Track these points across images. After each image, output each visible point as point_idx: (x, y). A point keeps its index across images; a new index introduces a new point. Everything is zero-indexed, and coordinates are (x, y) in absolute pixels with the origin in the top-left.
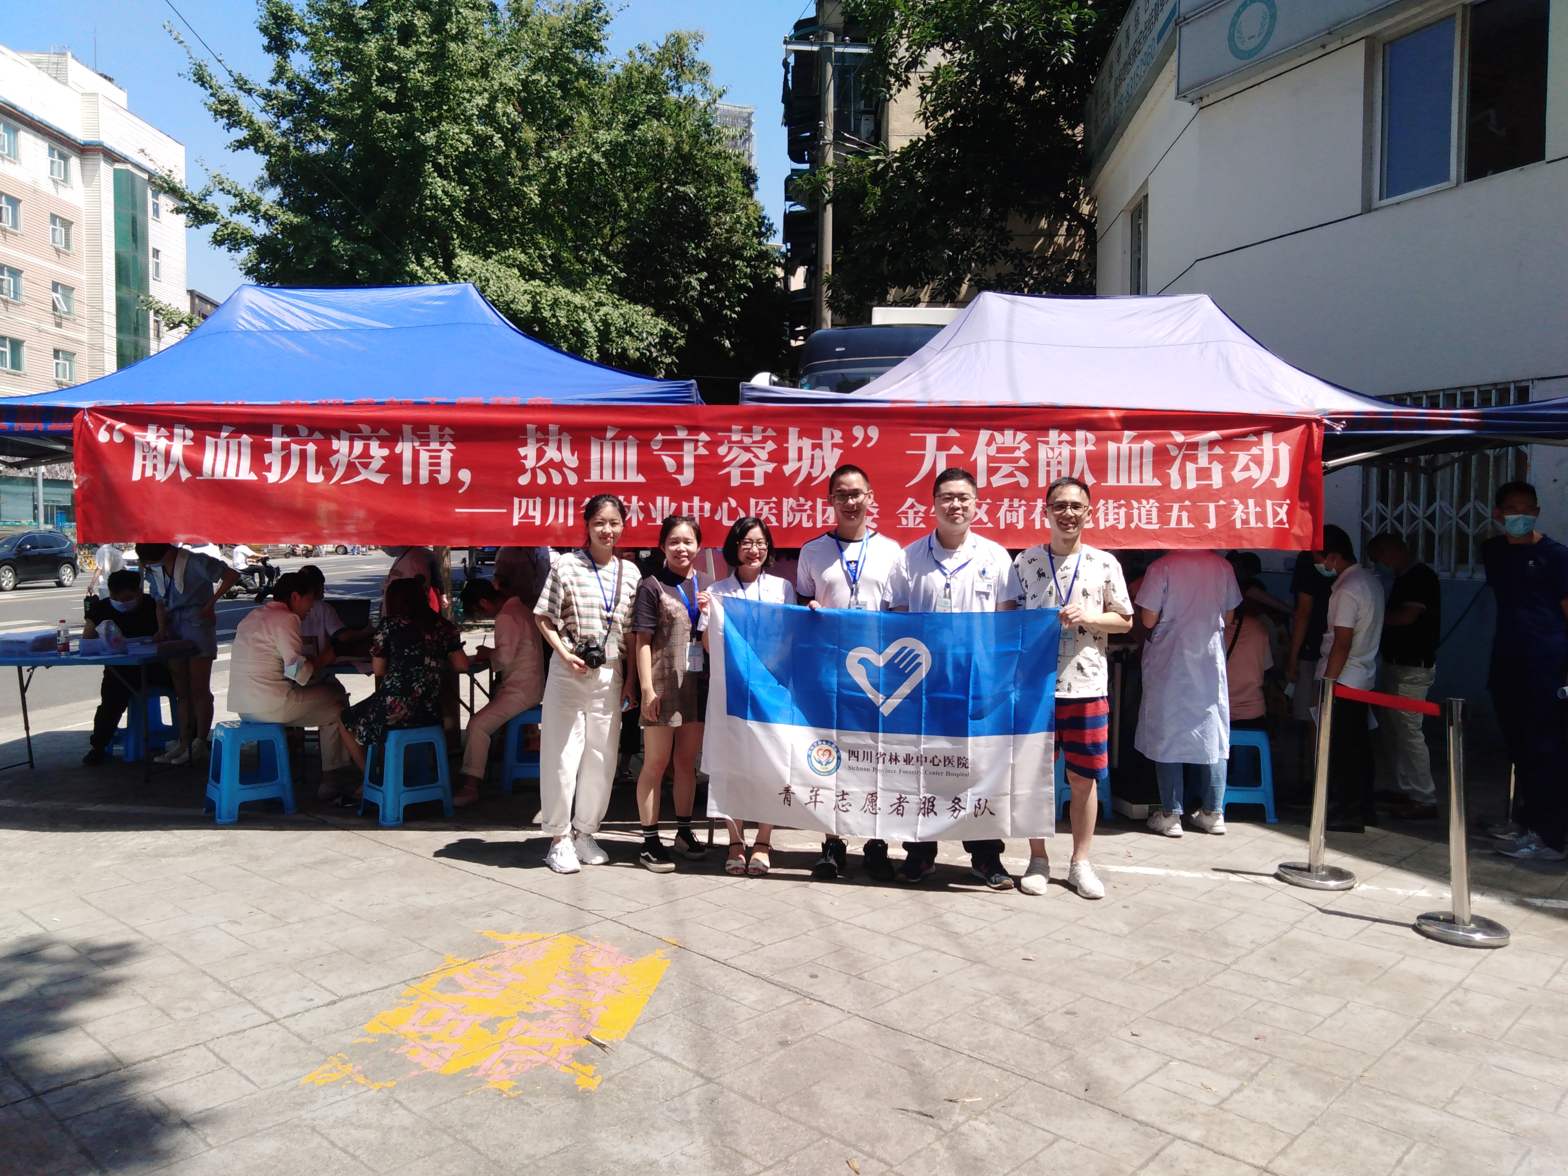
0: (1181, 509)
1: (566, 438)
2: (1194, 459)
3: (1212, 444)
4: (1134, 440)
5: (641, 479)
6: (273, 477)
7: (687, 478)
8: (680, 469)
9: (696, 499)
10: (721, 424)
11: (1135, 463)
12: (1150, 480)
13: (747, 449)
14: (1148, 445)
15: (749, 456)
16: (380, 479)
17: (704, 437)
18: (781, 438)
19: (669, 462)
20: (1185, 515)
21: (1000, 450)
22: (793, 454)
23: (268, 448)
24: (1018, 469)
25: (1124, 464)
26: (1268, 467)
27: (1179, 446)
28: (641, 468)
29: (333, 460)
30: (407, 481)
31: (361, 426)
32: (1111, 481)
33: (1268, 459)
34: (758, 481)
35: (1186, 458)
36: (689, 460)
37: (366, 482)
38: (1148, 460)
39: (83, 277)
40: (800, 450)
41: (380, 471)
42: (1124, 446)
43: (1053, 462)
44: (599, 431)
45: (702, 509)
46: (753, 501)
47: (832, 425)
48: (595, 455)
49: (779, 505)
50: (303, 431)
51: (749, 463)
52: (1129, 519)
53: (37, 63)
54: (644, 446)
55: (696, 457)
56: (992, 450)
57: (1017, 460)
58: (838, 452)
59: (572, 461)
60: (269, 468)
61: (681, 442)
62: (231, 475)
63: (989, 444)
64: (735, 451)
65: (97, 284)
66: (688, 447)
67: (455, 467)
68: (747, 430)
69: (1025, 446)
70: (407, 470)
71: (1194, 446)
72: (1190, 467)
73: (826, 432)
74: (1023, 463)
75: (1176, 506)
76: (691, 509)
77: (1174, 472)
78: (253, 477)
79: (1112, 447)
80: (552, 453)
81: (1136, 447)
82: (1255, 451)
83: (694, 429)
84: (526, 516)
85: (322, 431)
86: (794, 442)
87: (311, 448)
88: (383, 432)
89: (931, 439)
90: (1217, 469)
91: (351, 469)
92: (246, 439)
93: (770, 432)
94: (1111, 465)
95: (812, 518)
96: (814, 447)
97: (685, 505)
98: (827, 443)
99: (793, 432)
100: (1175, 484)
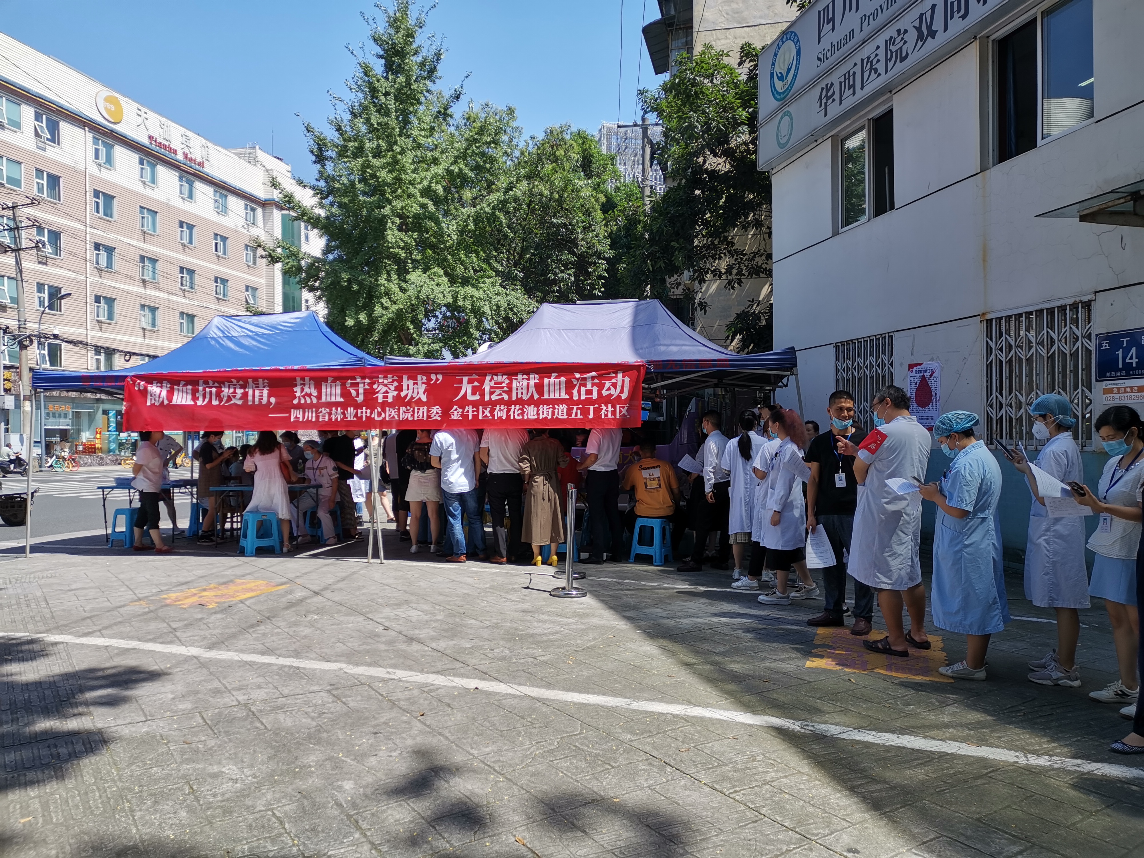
0: (577, 409)
1: (312, 382)
2: (585, 385)
3: (593, 378)
4: (556, 377)
5: (342, 400)
6: (200, 403)
7: (361, 399)
8: (358, 396)
9: (364, 408)
10: (376, 375)
11: (557, 387)
12: (564, 396)
13: (386, 386)
14: (563, 379)
15: (386, 388)
16: (240, 403)
17: (367, 381)
18: (400, 380)
19: (354, 393)
20: (579, 412)
21: (496, 383)
22: (405, 387)
23: (198, 391)
24: (503, 392)
25: (552, 388)
26: (619, 389)
27: (578, 379)
28: (342, 395)
29: (222, 395)
30: (250, 403)
31: (233, 380)
32: (546, 397)
33: (619, 384)
34: (390, 400)
35: (581, 385)
36: (361, 391)
37: (235, 404)
38: (563, 386)
39: (263, 281)
40: (408, 385)
41: (240, 399)
42: (552, 380)
43: (519, 388)
44: (326, 380)
45: (366, 412)
46: (387, 409)
47: (422, 374)
48: (324, 391)
49: (399, 410)
50: (211, 383)
51: (387, 392)
52: (553, 413)
53: (239, 155)
54: (343, 386)
55: (365, 390)
56: (492, 384)
57: (503, 388)
58: (424, 386)
59: (315, 393)
60: (198, 399)
61: (358, 383)
62: (184, 403)
63: (491, 381)
64: (381, 387)
65: (271, 285)
66: (361, 385)
67: (270, 396)
68: (386, 377)
69: (507, 381)
70: (250, 398)
71: (585, 379)
72: (583, 389)
73: (419, 377)
74: (506, 389)
75: (575, 408)
76: (362, 413)
77: (575, 392)
78: (192, 403)
79: (546, 380)
80: (307, 390)
81: (557, 380)
82: (614, 381)
83: (363, 378)
84: (296, 417)
85: (218, 382)
86: (405, 382)
87: (214, 390)
88: (241, 382)
89: (465, 379)
90: (595, 390)
91: (229, 399)
92: (190, 387)
93: (396, 378)
94: (546, 389)
95: (413, 415)
96: (414, 383)
97: (359, 411)
98: (420, 382)
99: (405, 377)
100: (576, 398)
